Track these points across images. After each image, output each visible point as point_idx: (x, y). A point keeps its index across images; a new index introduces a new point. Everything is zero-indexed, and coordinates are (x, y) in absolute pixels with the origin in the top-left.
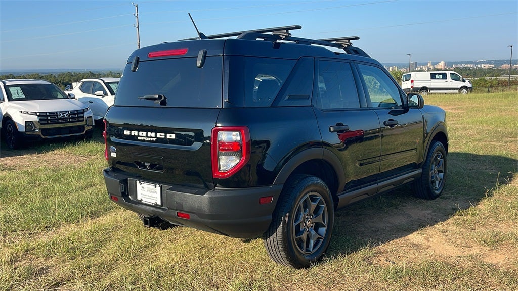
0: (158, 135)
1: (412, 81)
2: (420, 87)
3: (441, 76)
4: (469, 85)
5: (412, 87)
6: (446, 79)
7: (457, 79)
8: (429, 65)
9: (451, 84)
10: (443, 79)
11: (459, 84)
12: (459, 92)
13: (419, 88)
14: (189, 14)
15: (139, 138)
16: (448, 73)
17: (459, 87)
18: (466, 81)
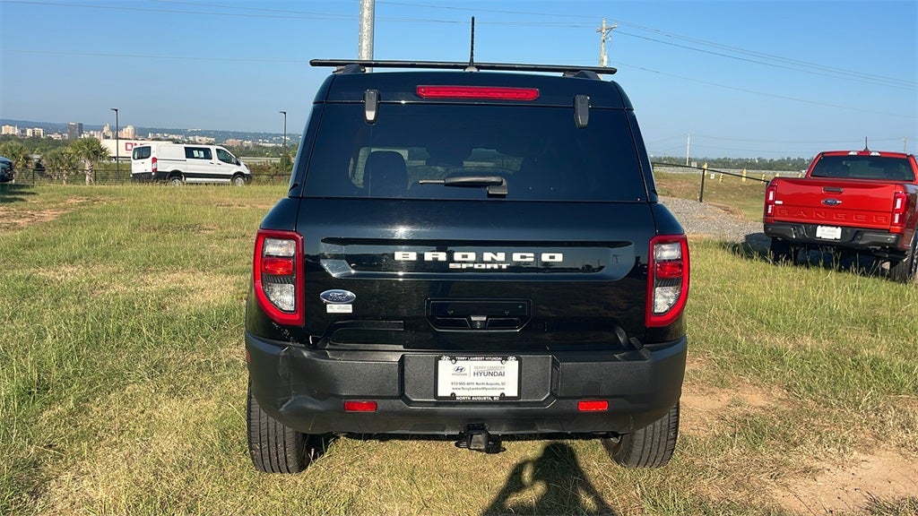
0: (517, 257)
1: (155, 160)
2: (169, 170)
3: (202, 153)
4: (247, 171)
5: (155, 170)
6: (211, 159)
7: (228, 161)
8: (105, 131)
9: (218, 167)
10: (205, 158)
11: (231, 169)
12: (232, 180)
13: (167, 173)
14: (473, 19)
15: (452, 266)
16: (213, 149)
17: (232, 173)
18: (242, 163)
